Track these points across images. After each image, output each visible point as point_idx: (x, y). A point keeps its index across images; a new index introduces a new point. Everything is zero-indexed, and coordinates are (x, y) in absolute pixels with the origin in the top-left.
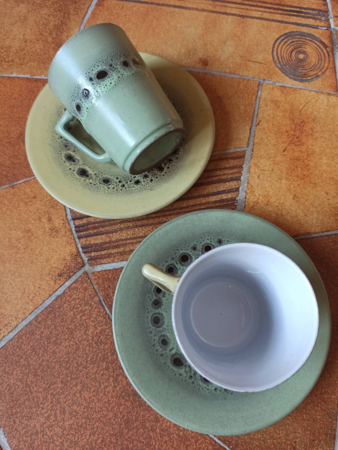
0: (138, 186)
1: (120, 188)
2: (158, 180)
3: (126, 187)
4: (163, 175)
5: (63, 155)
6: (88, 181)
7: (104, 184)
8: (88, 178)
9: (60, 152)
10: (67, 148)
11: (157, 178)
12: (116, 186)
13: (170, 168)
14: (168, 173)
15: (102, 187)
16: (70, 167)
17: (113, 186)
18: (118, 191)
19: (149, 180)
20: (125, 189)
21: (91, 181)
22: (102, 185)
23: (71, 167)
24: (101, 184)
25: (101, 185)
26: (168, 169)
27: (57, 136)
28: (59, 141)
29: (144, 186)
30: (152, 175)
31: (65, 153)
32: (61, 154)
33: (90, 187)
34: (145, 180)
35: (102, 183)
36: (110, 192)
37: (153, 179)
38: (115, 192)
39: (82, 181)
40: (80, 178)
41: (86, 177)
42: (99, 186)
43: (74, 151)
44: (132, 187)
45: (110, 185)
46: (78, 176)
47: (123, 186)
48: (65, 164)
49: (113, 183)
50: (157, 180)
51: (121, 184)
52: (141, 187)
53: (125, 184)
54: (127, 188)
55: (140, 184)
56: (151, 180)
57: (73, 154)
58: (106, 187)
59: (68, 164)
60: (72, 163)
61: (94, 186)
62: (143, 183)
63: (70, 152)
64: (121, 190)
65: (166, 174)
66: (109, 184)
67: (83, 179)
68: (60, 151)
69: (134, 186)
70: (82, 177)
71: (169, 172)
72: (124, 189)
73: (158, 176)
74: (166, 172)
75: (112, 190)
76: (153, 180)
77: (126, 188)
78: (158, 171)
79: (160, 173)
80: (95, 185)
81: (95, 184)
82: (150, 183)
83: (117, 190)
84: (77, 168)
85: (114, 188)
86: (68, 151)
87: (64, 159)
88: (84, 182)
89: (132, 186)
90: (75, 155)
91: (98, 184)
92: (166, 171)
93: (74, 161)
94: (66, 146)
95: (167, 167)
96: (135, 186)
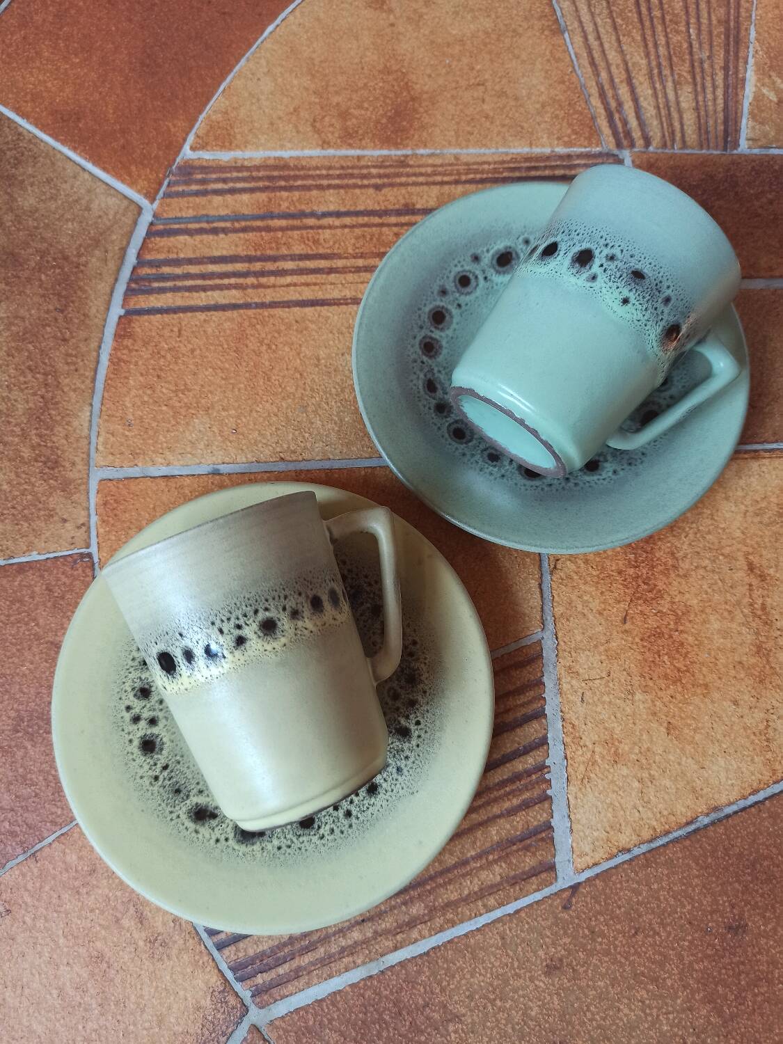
0: (379, 796)
1: (346, 822)
2: (414, 762)
3: (354, 813)
4: (418, 746)
5: (184, 817)
6: (269, 846)
7: (307, 831)
8: (266, 838)
9: (174, 816)
10: (182, 795)
11: (407, 758)
12: (334, 821)
13: (422, 721)
14: (423, 735)
15: (306, 843)
16: (214, 838)
17: (328, 827)
18: (345, 832)
19: (395, 770)
20: (356, 821)
21: (276, 842)
22: (305, 838)
23: (217, 834)
24: (300, 835)
25: (301, 839)
26: (420, 727)
27: (145, 779)
28: (156, 788)
29: (392, 791)
30: (394, 757)
31: (184, 809)
32: (178, 817)
33: (282, 858)
34: (385, 776)
35: (301, 832)
36: (330, 844)
37: (402, 764)
38: (340, 841)
39: (259, 855)
40: (250, 848)
41: (261, 839)
42: (299, 845)
43: (201, 792)
44: (368, 808)
45: (319, 827)
46: (242, 848)
47: (348, 814)
48: (200, 836)
49: (323, 820)
50: (409, 762)
51: (341, 813)
52: (386, 797)
53: (349, 807)
54: (359, 815)
55: (380, 790)
56: (399, 770)
57: (201, 800)
58: (315, 839)
59: (204, 831)
60: (214, 823)
61: (289, 850)
62: (384, 785)
63: (195, 800)
64: (350, 826)
65: (421, 740)
66: (316, 826)
67: (257, 847)
68: (171, 812)
69: (372, 803)
70: (253, 844)
71: (426, 732)
72: (354, 820)
73: (408, 753)
74: (419, 737)
75: (331, 838)
76: (403, 766)
77: (358, 818)
78: (399, 740)
79: (407, 744)
80: (289, 847)
81: (289, 843)
82: (399, 777)
83: (342, 832)
84: (229, 830)
85: (332, 831)
86: (188, 802)
87: (191, 825)
88: (265, 854)
89: (367, 805)
90: (208, 799)
91: (294, 839)
92: (417, 733)
93: (214, 816)
94: (178, 791)
95: (414, 722)
96: (373, 800)
